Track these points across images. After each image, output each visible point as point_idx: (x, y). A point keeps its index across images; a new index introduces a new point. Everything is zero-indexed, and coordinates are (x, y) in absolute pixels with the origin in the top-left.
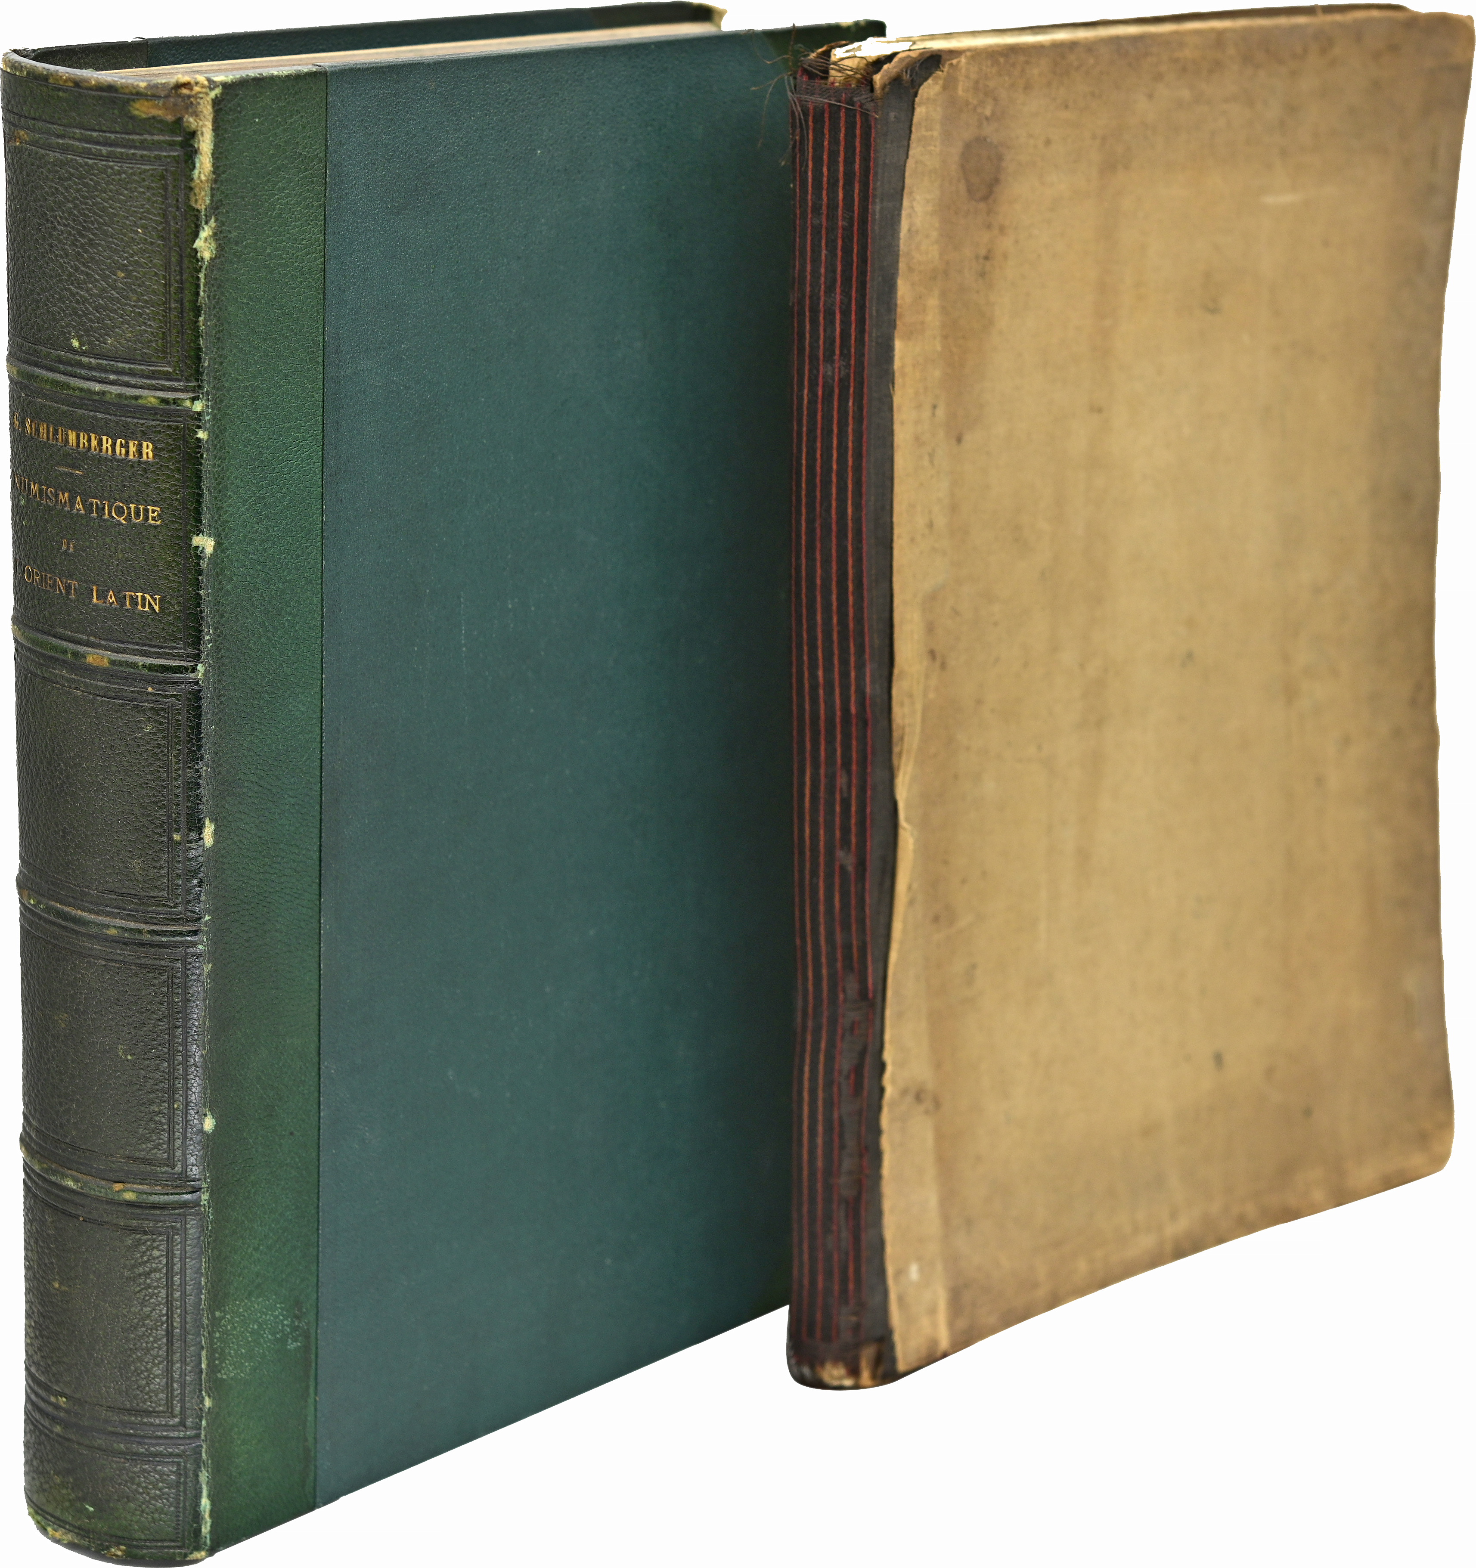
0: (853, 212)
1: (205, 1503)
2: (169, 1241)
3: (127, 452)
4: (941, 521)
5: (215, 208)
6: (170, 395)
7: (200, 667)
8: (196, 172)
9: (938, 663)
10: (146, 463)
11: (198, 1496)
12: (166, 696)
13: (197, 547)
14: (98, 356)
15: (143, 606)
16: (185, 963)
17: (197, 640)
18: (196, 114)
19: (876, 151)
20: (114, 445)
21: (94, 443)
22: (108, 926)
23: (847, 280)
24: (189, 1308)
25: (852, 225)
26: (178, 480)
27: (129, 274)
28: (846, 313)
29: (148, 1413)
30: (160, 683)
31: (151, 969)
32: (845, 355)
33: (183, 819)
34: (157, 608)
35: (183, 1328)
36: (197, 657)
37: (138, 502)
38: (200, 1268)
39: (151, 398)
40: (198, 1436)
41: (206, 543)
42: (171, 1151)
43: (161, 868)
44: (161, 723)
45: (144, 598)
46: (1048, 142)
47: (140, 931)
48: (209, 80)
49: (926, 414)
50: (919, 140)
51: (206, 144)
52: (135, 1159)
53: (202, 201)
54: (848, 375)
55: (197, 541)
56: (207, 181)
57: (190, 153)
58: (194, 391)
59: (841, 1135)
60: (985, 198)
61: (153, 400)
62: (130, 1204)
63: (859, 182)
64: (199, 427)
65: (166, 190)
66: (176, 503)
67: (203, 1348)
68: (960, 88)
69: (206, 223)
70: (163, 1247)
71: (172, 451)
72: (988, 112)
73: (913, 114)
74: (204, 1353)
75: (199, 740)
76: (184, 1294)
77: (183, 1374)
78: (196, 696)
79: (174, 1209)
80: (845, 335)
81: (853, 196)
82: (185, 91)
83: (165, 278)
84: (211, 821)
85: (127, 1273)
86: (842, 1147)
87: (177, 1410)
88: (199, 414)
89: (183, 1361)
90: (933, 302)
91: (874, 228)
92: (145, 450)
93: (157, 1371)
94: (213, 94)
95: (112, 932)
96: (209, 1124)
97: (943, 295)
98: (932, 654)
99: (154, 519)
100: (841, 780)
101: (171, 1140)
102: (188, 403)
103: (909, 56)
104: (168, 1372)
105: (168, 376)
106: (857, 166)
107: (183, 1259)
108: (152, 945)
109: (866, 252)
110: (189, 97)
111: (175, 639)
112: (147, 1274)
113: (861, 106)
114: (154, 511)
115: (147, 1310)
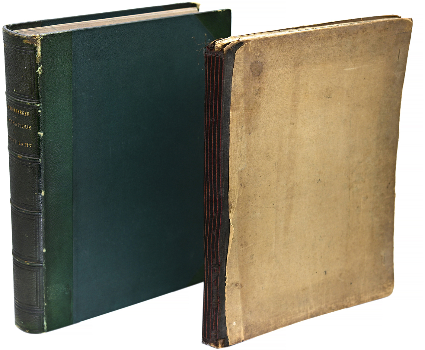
0: (218, 82)
1: (45, 323)
2: (36, 273)
3: (24, 114)
4: (244, 154)
5: (42, 63)
6: (33, 103)
7: (40, 159)
8: (37, 55)
9: (243, 187)
10: (28, 116)
11: (43, 322)
12: (33, 165)
13: (39, 135)
14: (19, 94)
15: (28, 146)
16: (38, 219)
17: (39, 154)
18: (36, 43)
19: (224, 67)
20: (22, 112)
21: (18, 112)
22: (23, 210)
23: (216, 98)
24: (41, 286)
25: (217, 85)
26: (35, 121)
27: (24, 77)
28: (216, 106)
29: (33, 306)
30: (32, 162)
31: (32, 220)
32: (215, 116)
33: (37, 190)
34: (31, 147)
35: (40, 290)
36: (39, 157)
37: (27, 125)
38: (43, 279)
39: (28, 103)
40: (43, 311)
41: (41, 134)
42: (36, 256)
43: (33, 199)
44: (32, 170)
45: (28, 145)
46: (277, 61)
47: (29, 212)
48: (40, 35)
49: (240, 128)
50: (237, 63)
51: (39, 49)
52: (29, 257)
53: (39, 62)
54: (216, 121)
55: (39, 133)
56: (40, 57)
57: (36, 51)
58: (37, 102)
59: (212, 294)
60: (258, 76)
61: (29, 104)
62: (28, 265)
63: (219, 75)
64: (39, 110)
65: (30, 59)
66: (34, 125)
67: (44, 294)
68: (249, 49)
69: (40, 66)
70: (35, 274)
71: (33, 114)
72: (258, 55)
73: (235, 57)
74: (44, 295)
75: (40, 174)
76: (40, 283)
77: (40, 299)
78: (40, 165)
79: (37, 267)
80: (215, 111)
81: (218, 78)
82: (34, 38)
83: (31, 78)
84: (44, 191)
85: (28, 278)
86: (213, 297)
87: (39, 305)
88: (39, 107)
89: (40, 296)
90: (242, 102)
91: (224, 86)
92: (28, 114)
93: (34, 298)
94: (41, 38)
95: (24, 212)
96: (44, 251)
97: (245, 100)
98: (241, 185)
99: (30, 128)
100: (214, 214)
101: (36, 253)
102: (36, 105)
103: (234, 43)
104: (37, 298)
105: (32, 99)
106: (219, 71)
107: (39, 277)
108: (32, 215)
109: (221, 92)
110: (35, 39)
111: (35, 153)
112: (32, 279)
113: (220, 56)
114: (30, 127)
115: (32, 286)
